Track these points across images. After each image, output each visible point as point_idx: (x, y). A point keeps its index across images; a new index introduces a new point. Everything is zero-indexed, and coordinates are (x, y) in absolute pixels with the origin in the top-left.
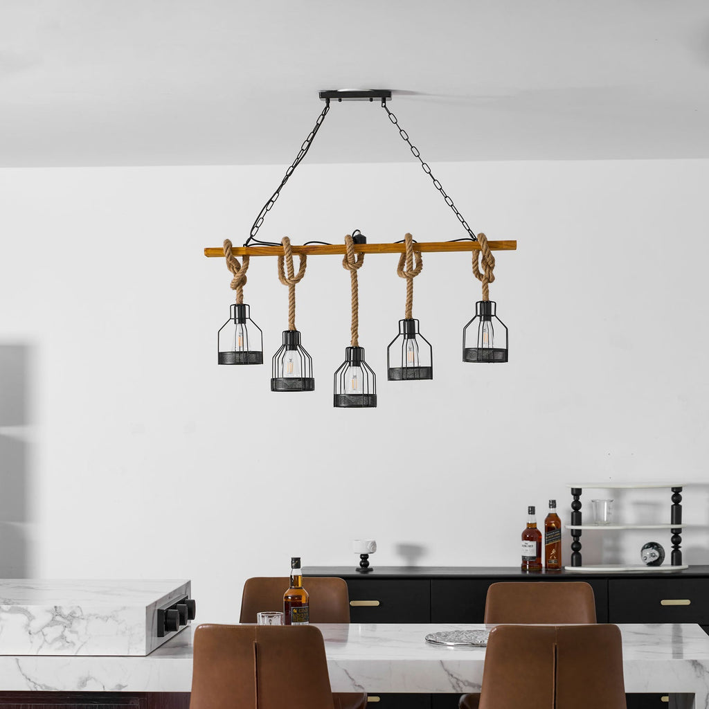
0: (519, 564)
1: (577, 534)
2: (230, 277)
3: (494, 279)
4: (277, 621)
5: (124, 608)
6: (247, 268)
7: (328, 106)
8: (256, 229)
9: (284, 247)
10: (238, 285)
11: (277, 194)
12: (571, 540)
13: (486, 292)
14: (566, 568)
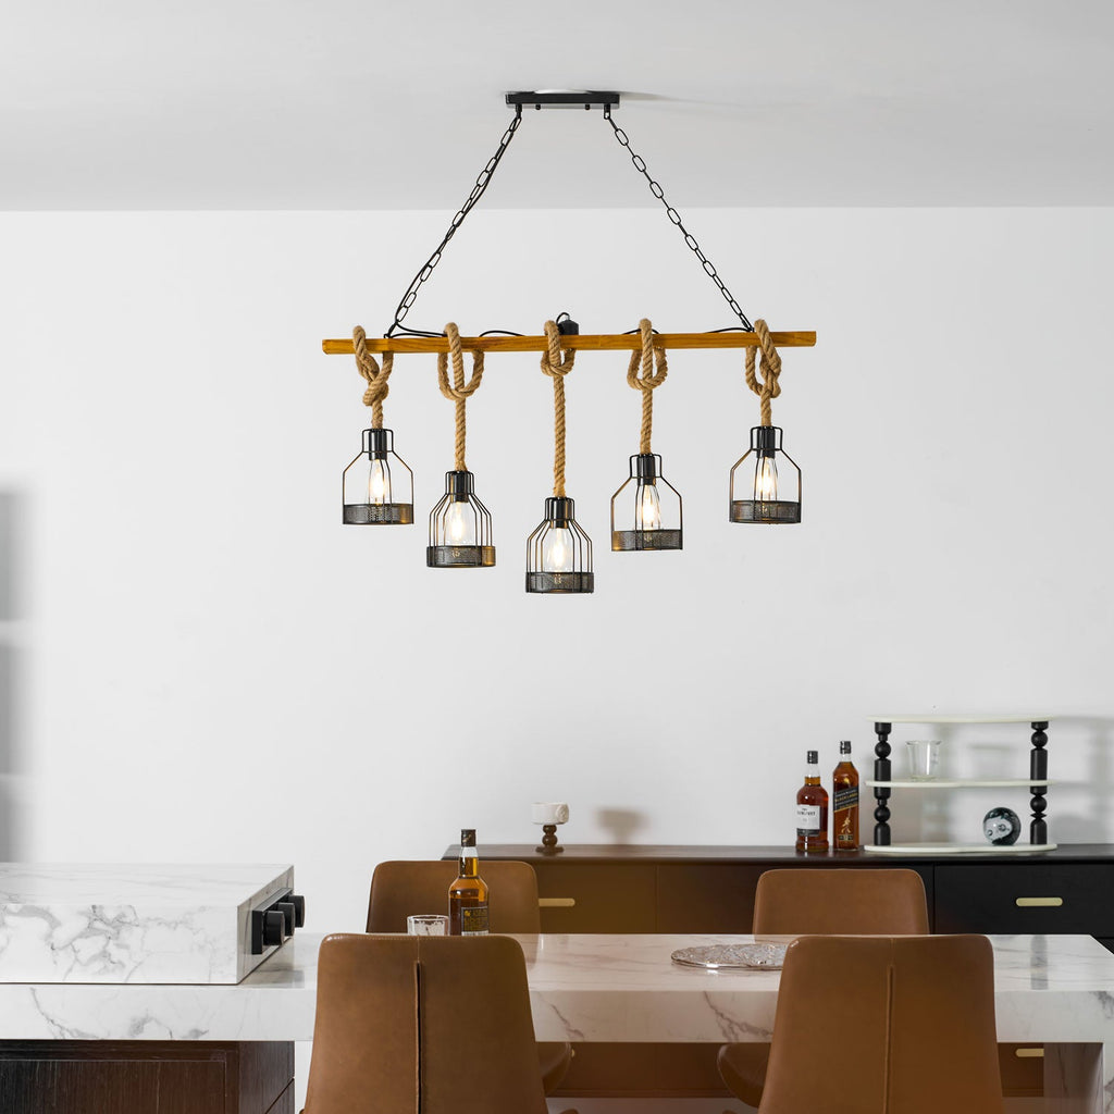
0: (792, 840)
1: (883, 795)
2: (362, 385)
3: (779, 391)
4: (439, 929)
5: (203, 909)
6: (390, 371)
7: (519, 116)
8: (404, 310)
9: (450, 338)
10: (374, 400)
11: (438, 256)
12: (874, 804)
13: (767, 412)
14: (867, 848)
